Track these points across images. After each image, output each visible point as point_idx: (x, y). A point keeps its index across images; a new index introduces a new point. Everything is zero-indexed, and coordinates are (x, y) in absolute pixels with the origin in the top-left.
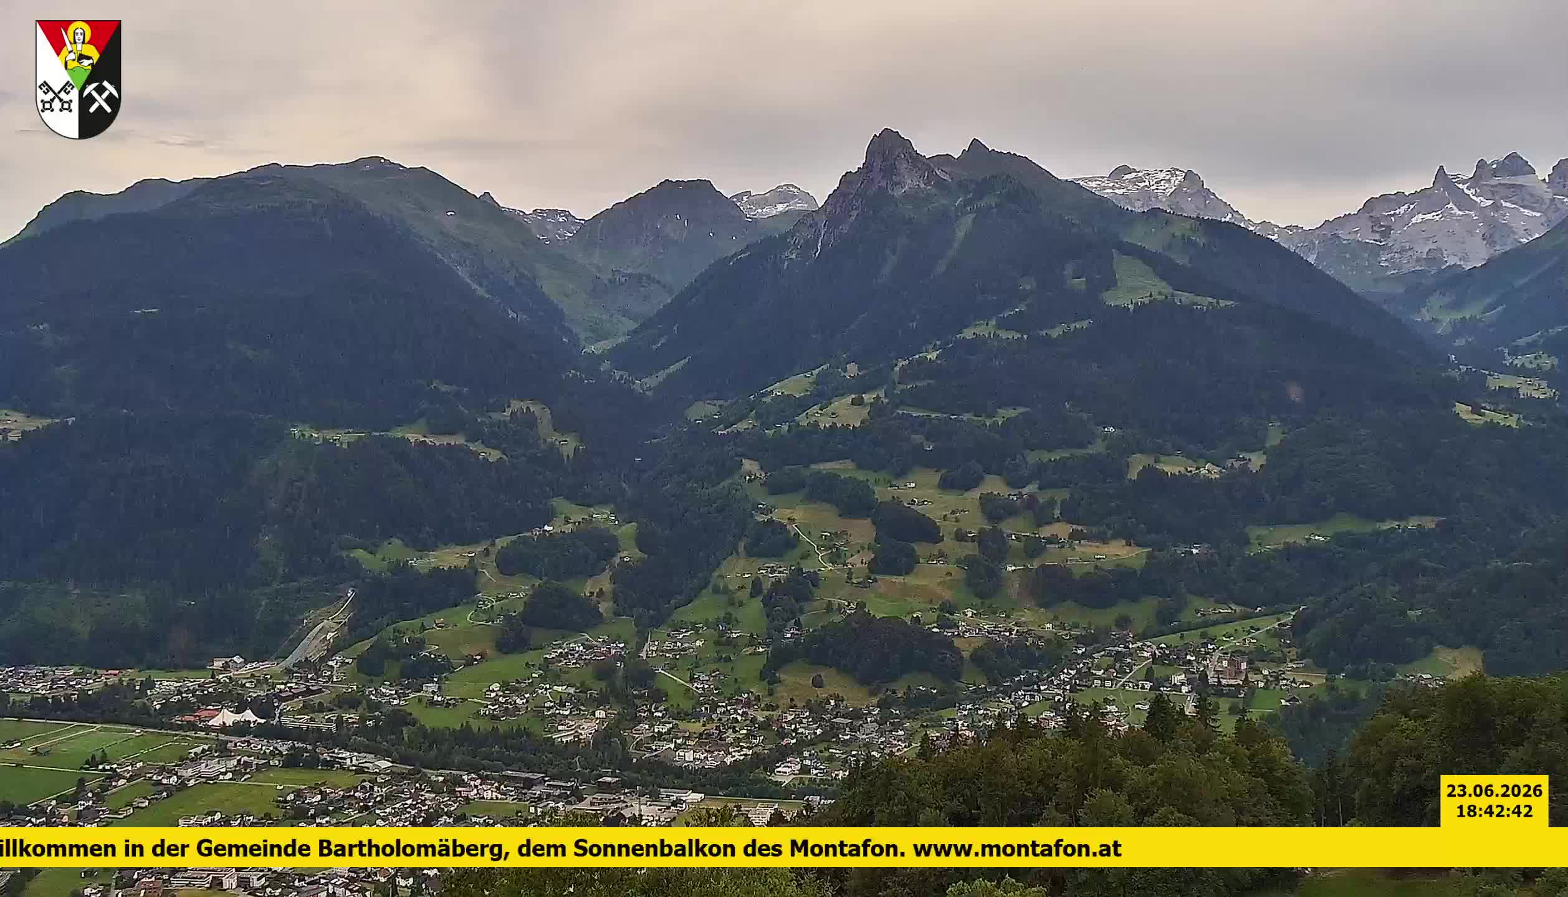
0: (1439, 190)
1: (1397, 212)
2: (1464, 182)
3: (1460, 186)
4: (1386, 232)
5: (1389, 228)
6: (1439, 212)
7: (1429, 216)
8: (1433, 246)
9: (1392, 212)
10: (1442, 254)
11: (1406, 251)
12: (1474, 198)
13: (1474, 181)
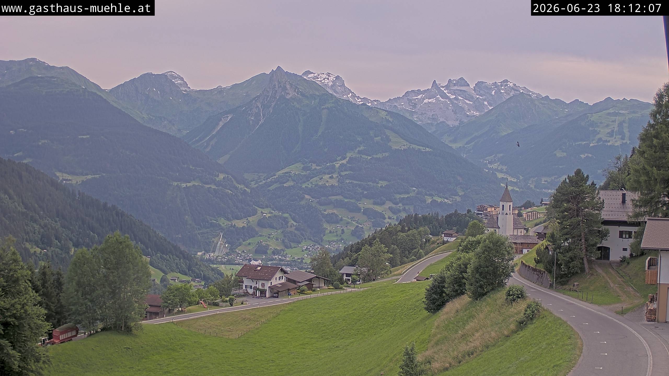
0: (434, 90)
1: (418, 97)
2: (443, 87)
3: (441, 88)
4: (415, 106)
5: (416, 104)
6: (434, 99)
7: (430, 101)
8: (434, 113)
9: (416, 98)
10: (438, 117)
11: (424, 114)
12: (447, 94)
13: (447, 87)
